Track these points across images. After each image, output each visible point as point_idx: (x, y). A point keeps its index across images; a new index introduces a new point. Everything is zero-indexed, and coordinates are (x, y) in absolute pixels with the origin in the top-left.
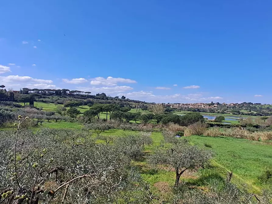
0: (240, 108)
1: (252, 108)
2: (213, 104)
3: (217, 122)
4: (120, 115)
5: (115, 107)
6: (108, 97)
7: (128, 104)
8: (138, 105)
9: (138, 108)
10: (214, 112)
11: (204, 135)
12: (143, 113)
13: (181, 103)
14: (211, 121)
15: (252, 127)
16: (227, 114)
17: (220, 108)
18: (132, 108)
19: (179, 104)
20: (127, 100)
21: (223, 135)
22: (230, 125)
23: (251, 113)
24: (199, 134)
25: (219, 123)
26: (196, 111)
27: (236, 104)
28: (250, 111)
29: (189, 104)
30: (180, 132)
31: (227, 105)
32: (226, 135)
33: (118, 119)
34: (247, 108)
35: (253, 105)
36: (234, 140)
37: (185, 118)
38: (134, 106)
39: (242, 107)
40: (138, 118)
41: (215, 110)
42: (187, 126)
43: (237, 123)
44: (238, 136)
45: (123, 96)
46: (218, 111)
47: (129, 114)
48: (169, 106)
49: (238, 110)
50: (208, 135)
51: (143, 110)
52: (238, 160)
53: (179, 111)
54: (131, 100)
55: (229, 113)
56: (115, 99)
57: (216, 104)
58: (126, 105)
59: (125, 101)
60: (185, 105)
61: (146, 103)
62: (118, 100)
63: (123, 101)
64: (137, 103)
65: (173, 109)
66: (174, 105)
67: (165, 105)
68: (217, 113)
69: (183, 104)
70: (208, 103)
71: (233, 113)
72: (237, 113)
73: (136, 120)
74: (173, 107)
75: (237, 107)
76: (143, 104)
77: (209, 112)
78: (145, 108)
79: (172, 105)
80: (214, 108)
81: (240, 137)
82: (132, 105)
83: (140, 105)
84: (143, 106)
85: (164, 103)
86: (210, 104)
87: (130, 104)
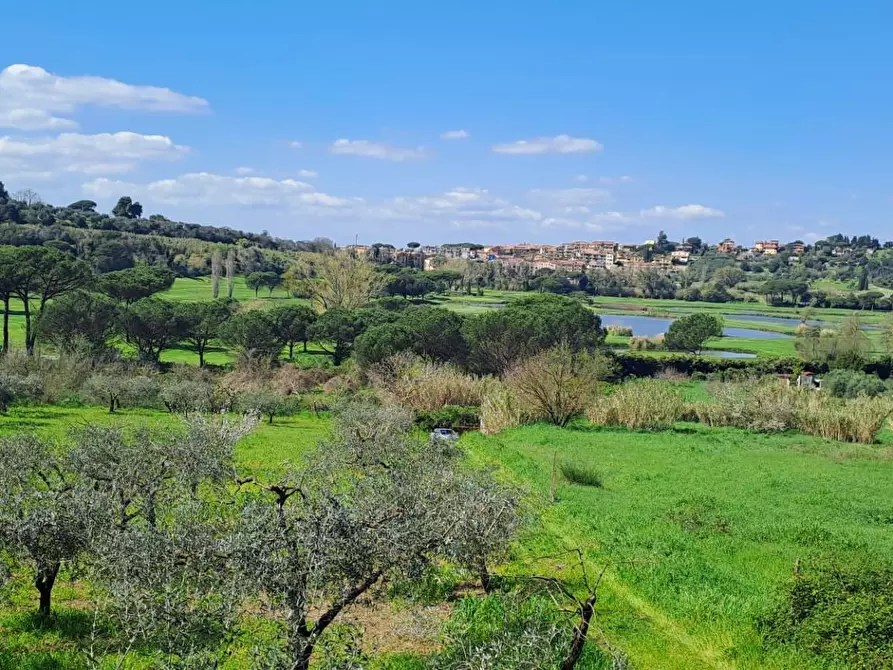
0: (809, 270)
1: (875, 266)
2: (665, 247)
3: (680, 347)
4: (92, 317)
5: (58, 268)
6: (23, 205)
7: (161, 250)
8: (225, 256)
9: (224, 273)
10: (671, 296)
11: (588, 424)
12: (256, 302)
13: (489, 243)
14: (652, 347)
15: (857, 370)
16: (737, 304)
17: (706, 267)
18: (187, 275)
19: (474, 248)
20: (155, 227)
21: (697, 420)
22: (747, 362)
23: (865, 298)
24: (561, 416)
25: (688, 356)
26: (567, 289)
27: (791, 246)
28: (863, 286)
29: (535, 251)
30: (462, 411)
31: (740, 250)
32: (708, 420)
33: (80, 341)
34: (846, 268)
35: (880, 253)
36: (748, 441)
38: (195, 261)
39: (824, 261)
40: (214, 336)
41: (678, 285)
43: (784, 351)
44: (774, 423)
45: (125, 202)
46: (696, 285)
47: (157, 312)
48: (413, 260)
49: (799, 280)
50: (613, 422)
51: (255, 284)
53: (474, 290)
54: (180, 227)
55: (752, 300)
56: (72, 220)
57: (681, 250)
58: (143, 255)
59: (138, 230)
60: (511, 254)
61: (274, 241)
62: (90, 225)
63: (124, 234)
64: (220, 244)
65: (439, 277)
66: (448, 255)
67: (395, 254)
68: (687, 300)
69: (498, 247)
70: (639, 244)
71: (773, 299)
72: (794, 296)
73: (200, 350)
74: (438, 269)
75: (795, 264)
76: (256, 248)
77: (641, 297)
78: (267, 274)
79: (433, 256)
80: (673, 272)
81: (782, 424)
82: (188, 257)
83: (241, 258)
84: (259, 261)
85: (387, 246)
86: (648, 246)
87: (171, 252)
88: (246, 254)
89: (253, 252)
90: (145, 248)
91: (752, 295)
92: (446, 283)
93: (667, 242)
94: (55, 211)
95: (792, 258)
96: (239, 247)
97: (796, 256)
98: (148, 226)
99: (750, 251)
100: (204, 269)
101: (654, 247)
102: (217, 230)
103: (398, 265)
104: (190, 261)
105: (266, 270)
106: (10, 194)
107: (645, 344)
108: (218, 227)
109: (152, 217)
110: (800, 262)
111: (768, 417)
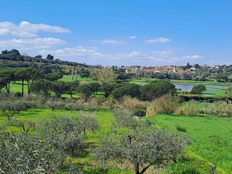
0: (228, 72)
2: (189, 66)
3: (194, 93)
4: (45, 86)
5: (36, 73)
6: (24, 56)
7: (58, 68)
8: (75, 69)
9: (74, 74)
10: (191, 80)
11: (175, 114)
12: (84, 82)
13: (142, 66)
14: (187, 93)
16: (208, 82)
17: (200, 72)
18: (65, 74)
19: (138, 67)
20: (57, 62)
21: (204, 113)
22: (214, 97)
24: (168, 112)
25: (197, 95)
26: (163, 78)
27: (223, 66)
29: (154, 68)
30: (141, 110)
31: (209, 67)
32: (207, 113)
33: (42, 92)
36: (218, 119)
37: (148, 88)
38: (67, 71)
39: (231, 70)
40: (75, 90)
41: (193, 77)
42: (150, 100)
43: (223, 95)
44: (225, 114)
45: (49, 56)
46: (197, 77)
47: (61, 84)
48: (123, 70)
49: (225, 75)
50: (182, 114)
51: (83, 77)
52: (223, 148)
53: (139, 78)
54: (63, 62)
55: (212, 81)
56: (36, 60)
57: (193, 67)
58: (54, 69)
59: (53, 63)
60: (148, 68)
61: (87, 65)
62: (41, 61)
63: (49, 64)
64: (73, 66)
65: (129, 75)
66: (132, 69)
67: (118, 69)
68: (195, 80)
69: (145, 67)
70: (182, 66)
71: (218, 80)
72: (224, 79)
73: (71, 94)
74: (129, 73)
75: (224, 71)
76: (82, 67)
77: (183, 80)
78: (85, 74)
79: (128, 69)
80: (191, 73)
81: (227, 115)
82: (65, 70)
83: (78, 70)
84: (83, 70)
85: (116, 67)
86: (185, 66)
87: (61, 68)
88: (80, 69)
89: (82, 69)
90: (54, 67)
91: (213, 79)
92: (131, 76)
93: (189, 65)
94: (32, 58)
95: (223, 69)
96: (78, 67)
97: (224, 69)
98: (55, 62)
99: (212, 68)
100: (69, 73)
101: (186, 66)
102: (72, 63)
103: (119, 71)
104: (66, 71)
105: (85, 73)
106: (20, 54)
107: (185, 92)
108: (73, 62)
109: (56, 59)
110: (225, 71)
111: (223, 113)
